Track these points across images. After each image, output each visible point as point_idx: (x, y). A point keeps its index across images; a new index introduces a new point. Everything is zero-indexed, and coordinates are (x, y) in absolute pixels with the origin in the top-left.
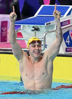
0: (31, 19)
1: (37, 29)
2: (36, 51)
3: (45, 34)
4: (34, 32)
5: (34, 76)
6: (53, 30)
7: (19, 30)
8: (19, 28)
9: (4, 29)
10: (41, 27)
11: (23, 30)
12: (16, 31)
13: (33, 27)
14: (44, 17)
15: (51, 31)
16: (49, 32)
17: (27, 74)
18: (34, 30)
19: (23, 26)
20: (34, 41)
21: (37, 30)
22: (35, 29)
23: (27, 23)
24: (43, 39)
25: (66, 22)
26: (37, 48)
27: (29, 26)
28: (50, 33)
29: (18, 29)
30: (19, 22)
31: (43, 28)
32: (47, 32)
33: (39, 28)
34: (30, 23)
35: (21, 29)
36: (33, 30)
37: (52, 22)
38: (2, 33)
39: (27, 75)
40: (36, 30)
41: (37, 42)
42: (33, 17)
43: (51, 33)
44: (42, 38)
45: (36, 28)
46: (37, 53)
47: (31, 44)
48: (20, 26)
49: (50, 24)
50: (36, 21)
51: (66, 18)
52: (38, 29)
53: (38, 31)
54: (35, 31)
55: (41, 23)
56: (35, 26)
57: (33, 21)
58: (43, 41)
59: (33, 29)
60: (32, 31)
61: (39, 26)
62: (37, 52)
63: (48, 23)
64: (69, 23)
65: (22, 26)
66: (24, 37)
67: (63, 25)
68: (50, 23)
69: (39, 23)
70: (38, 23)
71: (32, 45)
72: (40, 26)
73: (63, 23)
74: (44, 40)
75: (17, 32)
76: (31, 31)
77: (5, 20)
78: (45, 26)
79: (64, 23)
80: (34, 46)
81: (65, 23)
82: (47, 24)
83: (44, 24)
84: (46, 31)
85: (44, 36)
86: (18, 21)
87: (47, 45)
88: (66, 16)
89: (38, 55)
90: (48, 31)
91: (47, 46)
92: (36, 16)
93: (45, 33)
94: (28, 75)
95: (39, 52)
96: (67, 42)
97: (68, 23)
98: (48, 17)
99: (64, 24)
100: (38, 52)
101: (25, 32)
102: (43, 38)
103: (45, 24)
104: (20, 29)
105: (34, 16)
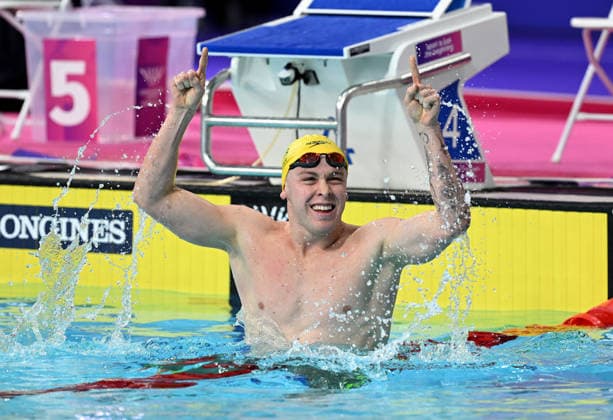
0: (280, 27)
1: (307, 77)
2: (319, 200)
3: (342, 99)
4: (291, 89)
5: (297, 310)
6: (382, 81)
7: (222, 81)
8: (224, 70)
9: (152, 76)
10: (325, 65)
11: (239, 81)
12: (207, 83)
13: (289, 66)
14: (337, 19)
15: (374, 82)
16: (362, 89)
17: (265, 304)
18: (292, 79)
19: (242, 62)
20: (310, 155)
21: (307, 82)
22: (298, 76)
23: (257, 45)
24: (335, 123)
25: (441, 43)
26: (322, 187)
27: (268, 61)
28: (365, 93)
29: (216, 76)
30: (222, 41)
31: (333, 69)
32: (354, 89)
33: (314, 73)
34: (273, 46)
35: (229, 77)
36: (285, 82)
37: (374, 44)
38: (144, 92)
39: (261, 306)
40: (302, 81)
41: (324, 161)
42: (288, 19)
43: (372, 92)
44: (331, 119)
45: (302, 71)
46: (324, 211)
47: (298, 169)
48: (227, 62)
49: (366, 49)
50: (301, 40)
51: (443, 22)
52: (312, 75)
53: (313, 84)
54: (297, 83)
55: (326, 46)
56: (297, 62)
57: (286, 39)
58: (335, 130)
59: (290, 74)
60: (284, 84)
61: (314, 61)
62: (322, 208)
63: (359, 47)
64: (458, 48)
65: (235, 59)
66: (243, 112)
67: (428, 54)
68: (368, 45)
69: (318, 47)
70: (309, 47)
71: (302, 173)
72: (319, 60)
73: (429, 47)
74: (339, 128)
75: (214, 90)
76: (279, 83)
77: (155, 33)
78: (343, 61)
79: (435, 45)
80: (313, 179)
81: (438, 47)
82: (353, 53)
83: (340, 53)
84: (347, 86)
85: (340, 106)
86: (220, 38)
87: (351, 151)
88: (442, 17)
89: (324, 220)
90: (360, 85)
91: (351, 156)
92: (303, 14)
93: (345, 95)
94: (266, 308)
95: (333, 207)
96: (446, 134)
97: (451, 48)
98: (359, 20)
99: (432, 51)
100: (326, 208)
101: (248, 87)
102: (334, 116)
103: (346, 50)
104: (226, 75)
105: (291, 13)
